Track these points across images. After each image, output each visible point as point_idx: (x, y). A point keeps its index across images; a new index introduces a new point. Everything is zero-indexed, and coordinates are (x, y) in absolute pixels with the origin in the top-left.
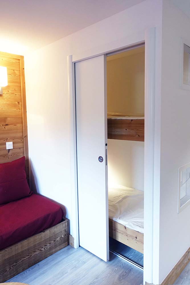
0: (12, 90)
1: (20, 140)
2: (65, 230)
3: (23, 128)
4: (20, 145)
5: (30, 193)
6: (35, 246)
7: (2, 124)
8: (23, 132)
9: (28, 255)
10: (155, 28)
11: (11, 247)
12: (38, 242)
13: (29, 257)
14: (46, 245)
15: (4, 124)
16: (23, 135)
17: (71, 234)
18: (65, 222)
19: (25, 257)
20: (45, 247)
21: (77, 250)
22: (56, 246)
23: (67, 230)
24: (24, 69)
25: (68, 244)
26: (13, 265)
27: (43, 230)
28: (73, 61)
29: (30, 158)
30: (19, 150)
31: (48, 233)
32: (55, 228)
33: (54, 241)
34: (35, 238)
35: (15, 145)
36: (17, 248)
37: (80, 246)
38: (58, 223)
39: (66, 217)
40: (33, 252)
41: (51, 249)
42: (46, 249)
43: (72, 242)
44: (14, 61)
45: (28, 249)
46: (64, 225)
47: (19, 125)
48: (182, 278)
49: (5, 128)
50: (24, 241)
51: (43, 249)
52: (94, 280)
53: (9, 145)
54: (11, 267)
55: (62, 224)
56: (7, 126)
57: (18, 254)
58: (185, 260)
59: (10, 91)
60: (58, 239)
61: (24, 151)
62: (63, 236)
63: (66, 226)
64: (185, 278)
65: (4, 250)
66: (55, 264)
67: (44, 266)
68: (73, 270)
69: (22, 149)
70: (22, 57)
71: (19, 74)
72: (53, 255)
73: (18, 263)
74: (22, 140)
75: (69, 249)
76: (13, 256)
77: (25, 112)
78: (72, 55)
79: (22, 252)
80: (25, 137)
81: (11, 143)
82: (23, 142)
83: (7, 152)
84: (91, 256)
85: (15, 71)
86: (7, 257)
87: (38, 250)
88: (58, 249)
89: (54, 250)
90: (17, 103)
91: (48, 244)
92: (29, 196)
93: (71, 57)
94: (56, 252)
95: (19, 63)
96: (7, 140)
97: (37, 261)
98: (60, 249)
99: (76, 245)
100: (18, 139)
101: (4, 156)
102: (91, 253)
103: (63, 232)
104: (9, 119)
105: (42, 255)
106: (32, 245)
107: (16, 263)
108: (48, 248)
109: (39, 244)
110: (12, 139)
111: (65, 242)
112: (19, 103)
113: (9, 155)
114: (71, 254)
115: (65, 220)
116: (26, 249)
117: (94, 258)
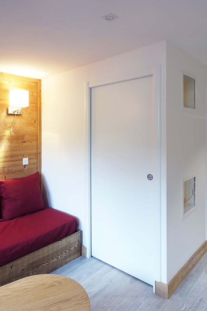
0: (30, 110)
1: (35, 156)
2: (78, 240)
3: (38, 145)
4: (34, 161)
5: (44, 207)
6: (53, 253)
7: (21, 141)
8: (37, 149)
9: (47, 262)
10: (161, 65)
11: (34, 253)
12: (56, 250)
13: (48, 263)
14: (62, 254)
15: (22, 141)
16: (37, 152)
17: (83, 244)
18: (79, 233)
19: (45, 263)
20: (61, 255)
21: (89, 260)
22: (70, 256)
23: (80, 241)
24: (41, 91)
25: (81, 255)
26: (34, 270)
27: (60, 239)
28: (90, 87)
29: (43, 174)
30: (33, 166)
31: (64, 242)
32: (70, 237)
33: (69, 250)
34: (54, 245)
35: (30, 161)
36: (39, 253)
37: (91, 256)
38: (73, 234)
39: (79, 228)
40: (51, 259)
41: (66, 257)
42: (61, 257)
43: (84, 252)
44: (33, 84)
45: (48, 256)
46: (78, 236)
47: (34, 143)
48: (187, 281)
49: (22, 145)
50: (45, 248)
51: (59, 257)
52: (108, 283)
53: (25, 161)
54: (34, 272)
55: (76, 234)
56: (24, 143)
57: (39, 259)
58: (190, 265)
59: (28, 111)
60: (72, 248)
61: (38, 166)
62: (76, 246)
63: (79, 237)
64: (190, 280)
65: (29, 255)
66: (71, 271)
67: (61, 272)
68: (88, 275)
69: (36, 165)
70: (40, 80)
71: (36, 96)
72: (68, 264)
73: (39, 268)
74: (37, 156)
75: (82, 259)
76: (35, 261)
77: (40, 130)
78: (89, 82)
79: (43, 258)
80: (39, 153)
81: (27, 159)
82: (37, 158)
83: (23, 168)
84: (103, 264)
85: (34, 93)
86: (31, 262)
87: (56, 257)
88: (72, 258)
89: (68, 259)
90: (33, 121)
91: (64, 253)
92: (43, 209)
93: (88, 83)
94: (70, 261)
95: (37, 86)
96: (24, 156)
97: (54, 269)
98: (74, 259)
99: (88, 256)
100: (33, 155)
101: (21, 171)
102: (103, 262)
103: (77, 242)
104: (26, 136)
105: (59, 263)
106: (51, 252)
107: (38, 268)
108: (64, 256)
109: (57, 252)
110: (28, 155)
111: (78, 252)
112: (35, 121)
113: (24, 170)
114: (84, 263)
115: (78, 231)
116: (46, 255)
117: (106, 266)
